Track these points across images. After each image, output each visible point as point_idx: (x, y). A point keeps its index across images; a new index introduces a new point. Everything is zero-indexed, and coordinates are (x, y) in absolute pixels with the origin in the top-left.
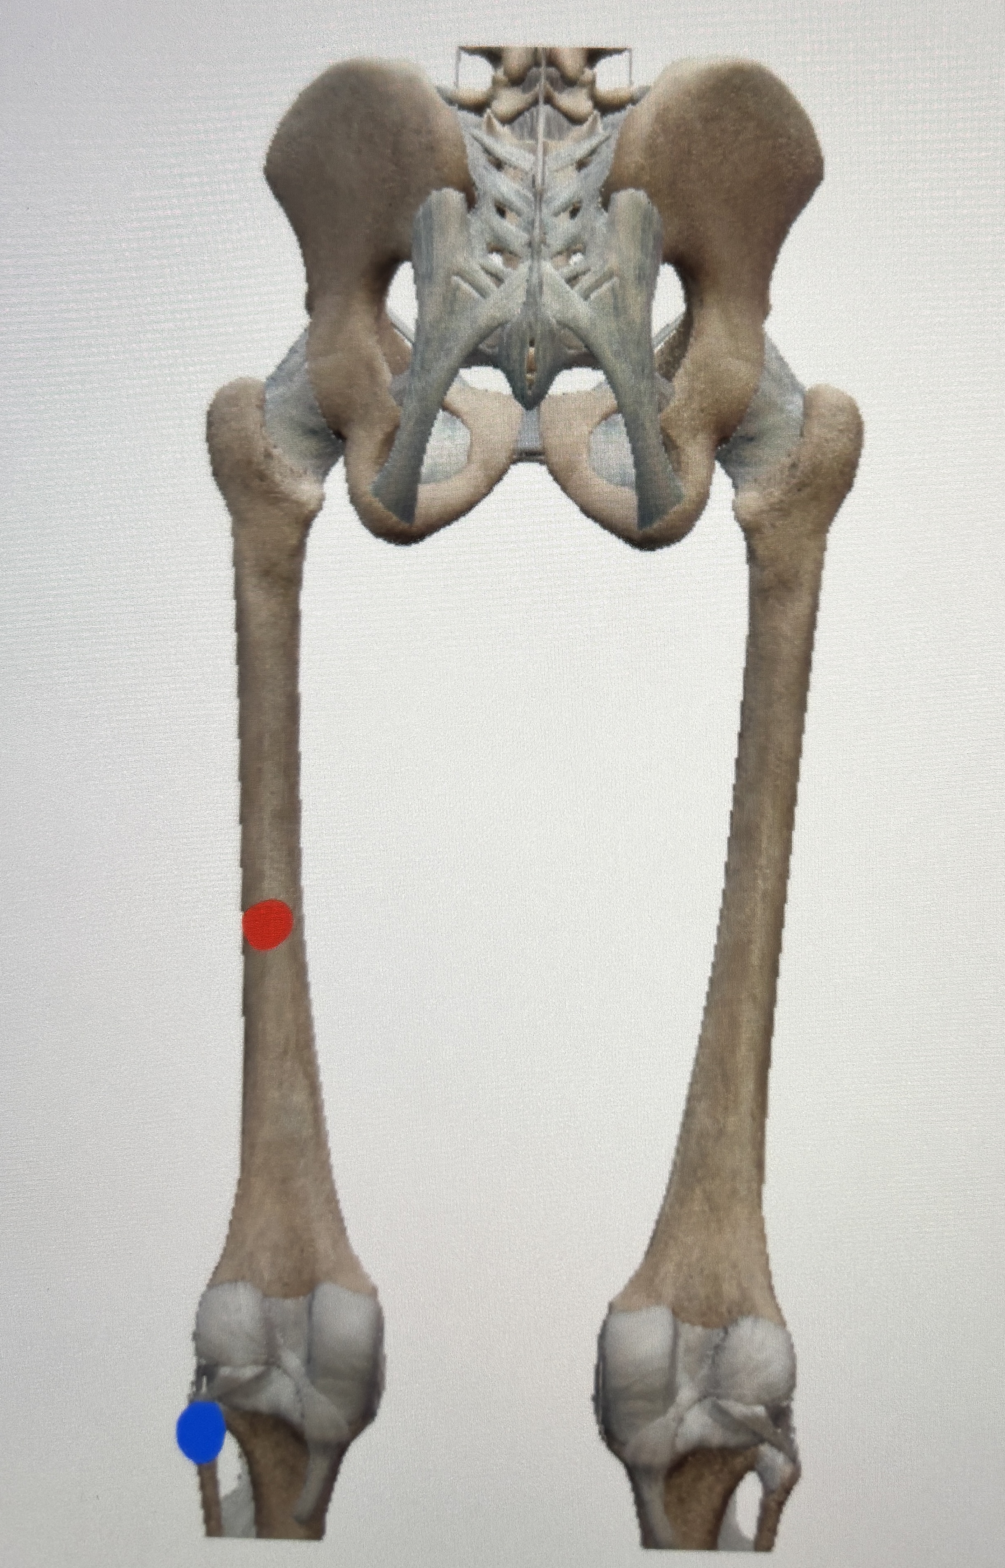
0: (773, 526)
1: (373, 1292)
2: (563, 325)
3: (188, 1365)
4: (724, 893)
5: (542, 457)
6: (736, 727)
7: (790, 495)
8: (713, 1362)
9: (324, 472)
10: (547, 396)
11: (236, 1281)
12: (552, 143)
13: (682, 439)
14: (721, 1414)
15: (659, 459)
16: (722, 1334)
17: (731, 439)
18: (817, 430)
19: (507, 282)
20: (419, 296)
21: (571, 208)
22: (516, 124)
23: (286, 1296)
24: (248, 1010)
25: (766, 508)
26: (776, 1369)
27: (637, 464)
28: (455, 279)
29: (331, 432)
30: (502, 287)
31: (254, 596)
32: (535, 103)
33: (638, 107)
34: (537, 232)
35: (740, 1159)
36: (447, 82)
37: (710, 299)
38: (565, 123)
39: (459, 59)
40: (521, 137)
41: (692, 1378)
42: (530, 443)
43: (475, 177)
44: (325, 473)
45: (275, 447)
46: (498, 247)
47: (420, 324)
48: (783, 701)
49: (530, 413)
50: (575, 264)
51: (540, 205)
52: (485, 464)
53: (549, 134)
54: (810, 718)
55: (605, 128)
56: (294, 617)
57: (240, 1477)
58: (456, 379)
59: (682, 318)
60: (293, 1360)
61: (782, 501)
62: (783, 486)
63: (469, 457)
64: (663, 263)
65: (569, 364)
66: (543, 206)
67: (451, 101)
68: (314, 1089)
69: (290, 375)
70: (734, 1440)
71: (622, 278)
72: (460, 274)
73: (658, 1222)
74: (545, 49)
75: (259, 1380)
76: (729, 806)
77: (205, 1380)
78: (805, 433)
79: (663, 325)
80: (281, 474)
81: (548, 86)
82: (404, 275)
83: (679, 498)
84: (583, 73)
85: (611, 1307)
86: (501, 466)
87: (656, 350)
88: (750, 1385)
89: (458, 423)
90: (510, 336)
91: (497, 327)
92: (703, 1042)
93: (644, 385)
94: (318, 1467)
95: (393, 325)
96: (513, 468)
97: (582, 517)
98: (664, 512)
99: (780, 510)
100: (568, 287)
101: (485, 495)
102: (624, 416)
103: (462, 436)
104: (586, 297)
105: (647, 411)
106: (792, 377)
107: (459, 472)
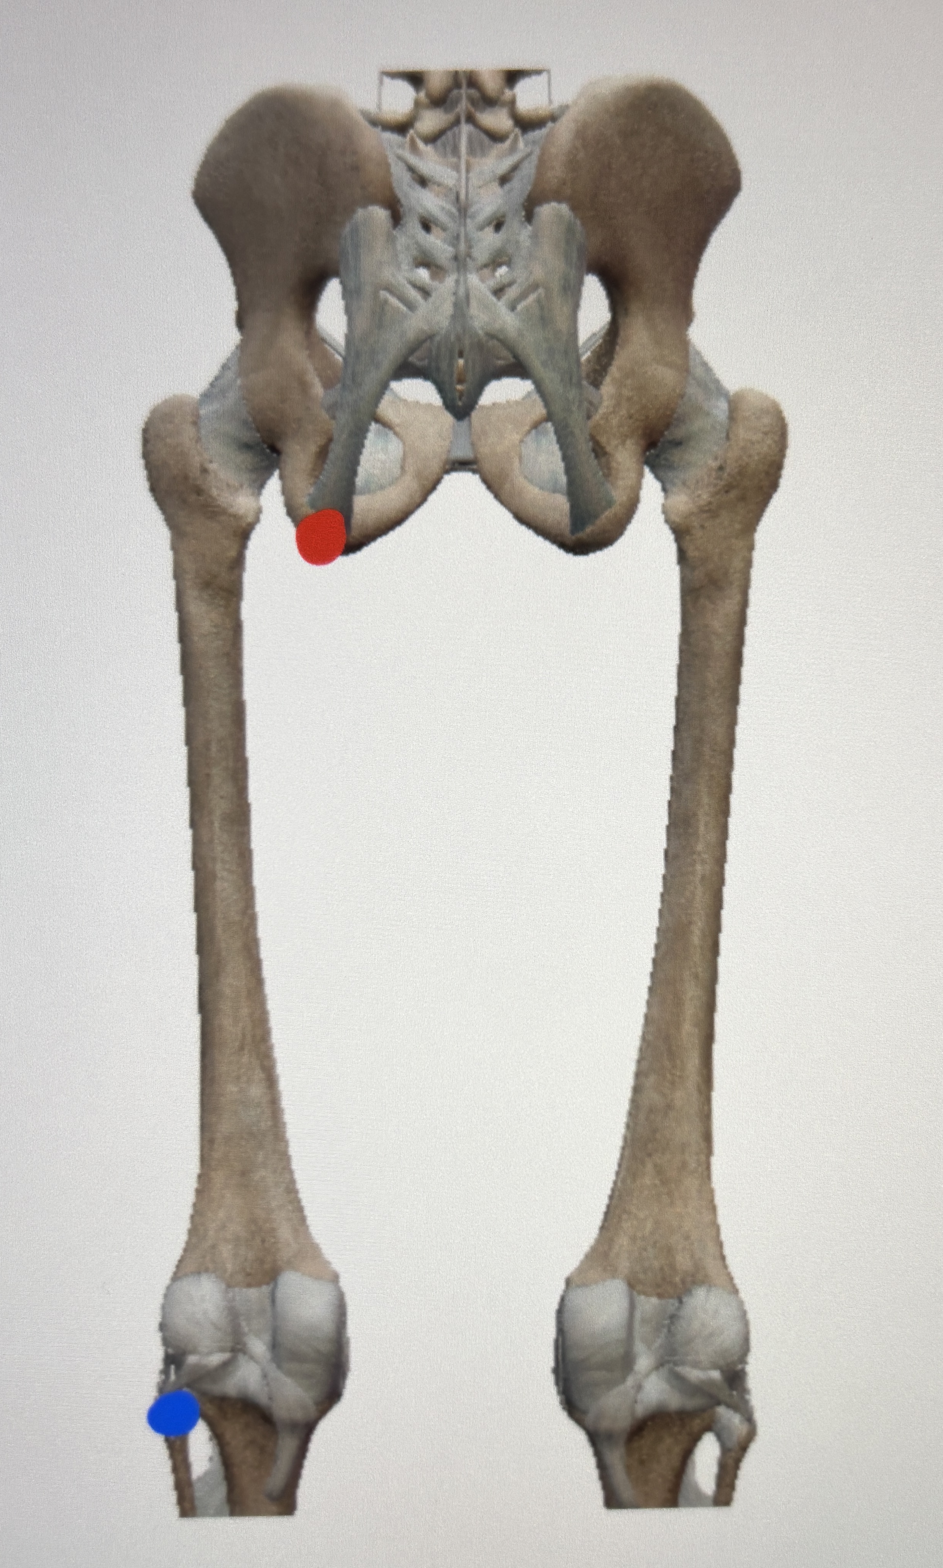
0: (702, 527)
1: (335, 1278)
2: (491, 336)
3: (156, 1353)
4: (665, 878)
5: (475, 467)
6: (672, 722)
7: (718, 497)
8: (669, 1331)
9: (259, 485)
10: (477, 407)
11: (199, 1273)
12: (473, 160)
13: (610, 444)
14: (678, 1381)
15: (589, 464)
16: (677, 1304)
17: (659, 444)
18: (742, 433)
19: (434, 294)
20: (348, 311)
21: (494, 223)
22: (439, 142)
23: (249, 1285)
24: (205, 1007)
25: (695, 510)
26: (729, 1337)
27: (568, 470)
28: (384, 294)
29: (265, 446)
30: (431, 300)
31: (196, 608)
32: (457, 122)
33: (558, 124)
34: (462, 247)
35: (688, 1132)
36: (371, 106)
37: (635, 307)
38: (486, 140)
39: (381, 82)
40: (445, 155)
41: (649, 1348)
42: (463, 452)
43: (400, 195)
44: (262, 486)
45: (211, 462)
46: (425, 261)
47: (349, 338)
48: (717, 694)
49: (461, 423)
50: (501, 276)
51: (465, 220)
52: (418, 475)
53: (472, 151)
54: (743, 711)
55: (526, 145)
56: (237, 628)
57: (211, 1459)
58: (387, 392)
59: (607, 327)
60: (258, 1346)
61: (710, 503)
62: (711, 489)
63: (402, 468)
64: (587, 274)
65: (499, 374)
66: (469, 221)
67: (375, 122)
68: (271, 1081)
69: (223, 393)
70: (692, 1403)
71: (547, 289)
72: (389, 289)
73: (611, 1197)
74: (465, 72)
75: (226, 1366)
76: (667, 796)
77: (173, 1367)
78: (731, 436)
79: (588, 335)
80: (218, 488)
81: (469, 106)
82: (332, 291)
83: (610, 504)
84: (503, 93)
85: (568, 1282)
86: (435, 477)
87: (584, 358)
88: (704, 1352)
89: (391, 434)
90: (439, 348)
91: (424, 341)
92: (648, 1020)
93: (572, 394)
94: (287, 1445)
95: (323, 340)
96: (447, 478)
97: (515, 523)
98: (596, 517)
99: (709, 511)
100: (494, 299)
101: (419, 505)
102: (553, 425)
103: (395, 447)
104: (513, 308)
105: (576, 418)
106: (717, 382)
107: (394, 481)
